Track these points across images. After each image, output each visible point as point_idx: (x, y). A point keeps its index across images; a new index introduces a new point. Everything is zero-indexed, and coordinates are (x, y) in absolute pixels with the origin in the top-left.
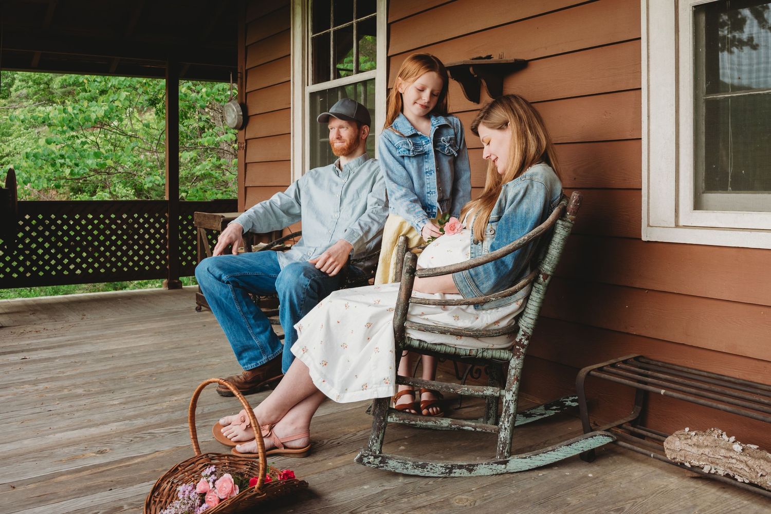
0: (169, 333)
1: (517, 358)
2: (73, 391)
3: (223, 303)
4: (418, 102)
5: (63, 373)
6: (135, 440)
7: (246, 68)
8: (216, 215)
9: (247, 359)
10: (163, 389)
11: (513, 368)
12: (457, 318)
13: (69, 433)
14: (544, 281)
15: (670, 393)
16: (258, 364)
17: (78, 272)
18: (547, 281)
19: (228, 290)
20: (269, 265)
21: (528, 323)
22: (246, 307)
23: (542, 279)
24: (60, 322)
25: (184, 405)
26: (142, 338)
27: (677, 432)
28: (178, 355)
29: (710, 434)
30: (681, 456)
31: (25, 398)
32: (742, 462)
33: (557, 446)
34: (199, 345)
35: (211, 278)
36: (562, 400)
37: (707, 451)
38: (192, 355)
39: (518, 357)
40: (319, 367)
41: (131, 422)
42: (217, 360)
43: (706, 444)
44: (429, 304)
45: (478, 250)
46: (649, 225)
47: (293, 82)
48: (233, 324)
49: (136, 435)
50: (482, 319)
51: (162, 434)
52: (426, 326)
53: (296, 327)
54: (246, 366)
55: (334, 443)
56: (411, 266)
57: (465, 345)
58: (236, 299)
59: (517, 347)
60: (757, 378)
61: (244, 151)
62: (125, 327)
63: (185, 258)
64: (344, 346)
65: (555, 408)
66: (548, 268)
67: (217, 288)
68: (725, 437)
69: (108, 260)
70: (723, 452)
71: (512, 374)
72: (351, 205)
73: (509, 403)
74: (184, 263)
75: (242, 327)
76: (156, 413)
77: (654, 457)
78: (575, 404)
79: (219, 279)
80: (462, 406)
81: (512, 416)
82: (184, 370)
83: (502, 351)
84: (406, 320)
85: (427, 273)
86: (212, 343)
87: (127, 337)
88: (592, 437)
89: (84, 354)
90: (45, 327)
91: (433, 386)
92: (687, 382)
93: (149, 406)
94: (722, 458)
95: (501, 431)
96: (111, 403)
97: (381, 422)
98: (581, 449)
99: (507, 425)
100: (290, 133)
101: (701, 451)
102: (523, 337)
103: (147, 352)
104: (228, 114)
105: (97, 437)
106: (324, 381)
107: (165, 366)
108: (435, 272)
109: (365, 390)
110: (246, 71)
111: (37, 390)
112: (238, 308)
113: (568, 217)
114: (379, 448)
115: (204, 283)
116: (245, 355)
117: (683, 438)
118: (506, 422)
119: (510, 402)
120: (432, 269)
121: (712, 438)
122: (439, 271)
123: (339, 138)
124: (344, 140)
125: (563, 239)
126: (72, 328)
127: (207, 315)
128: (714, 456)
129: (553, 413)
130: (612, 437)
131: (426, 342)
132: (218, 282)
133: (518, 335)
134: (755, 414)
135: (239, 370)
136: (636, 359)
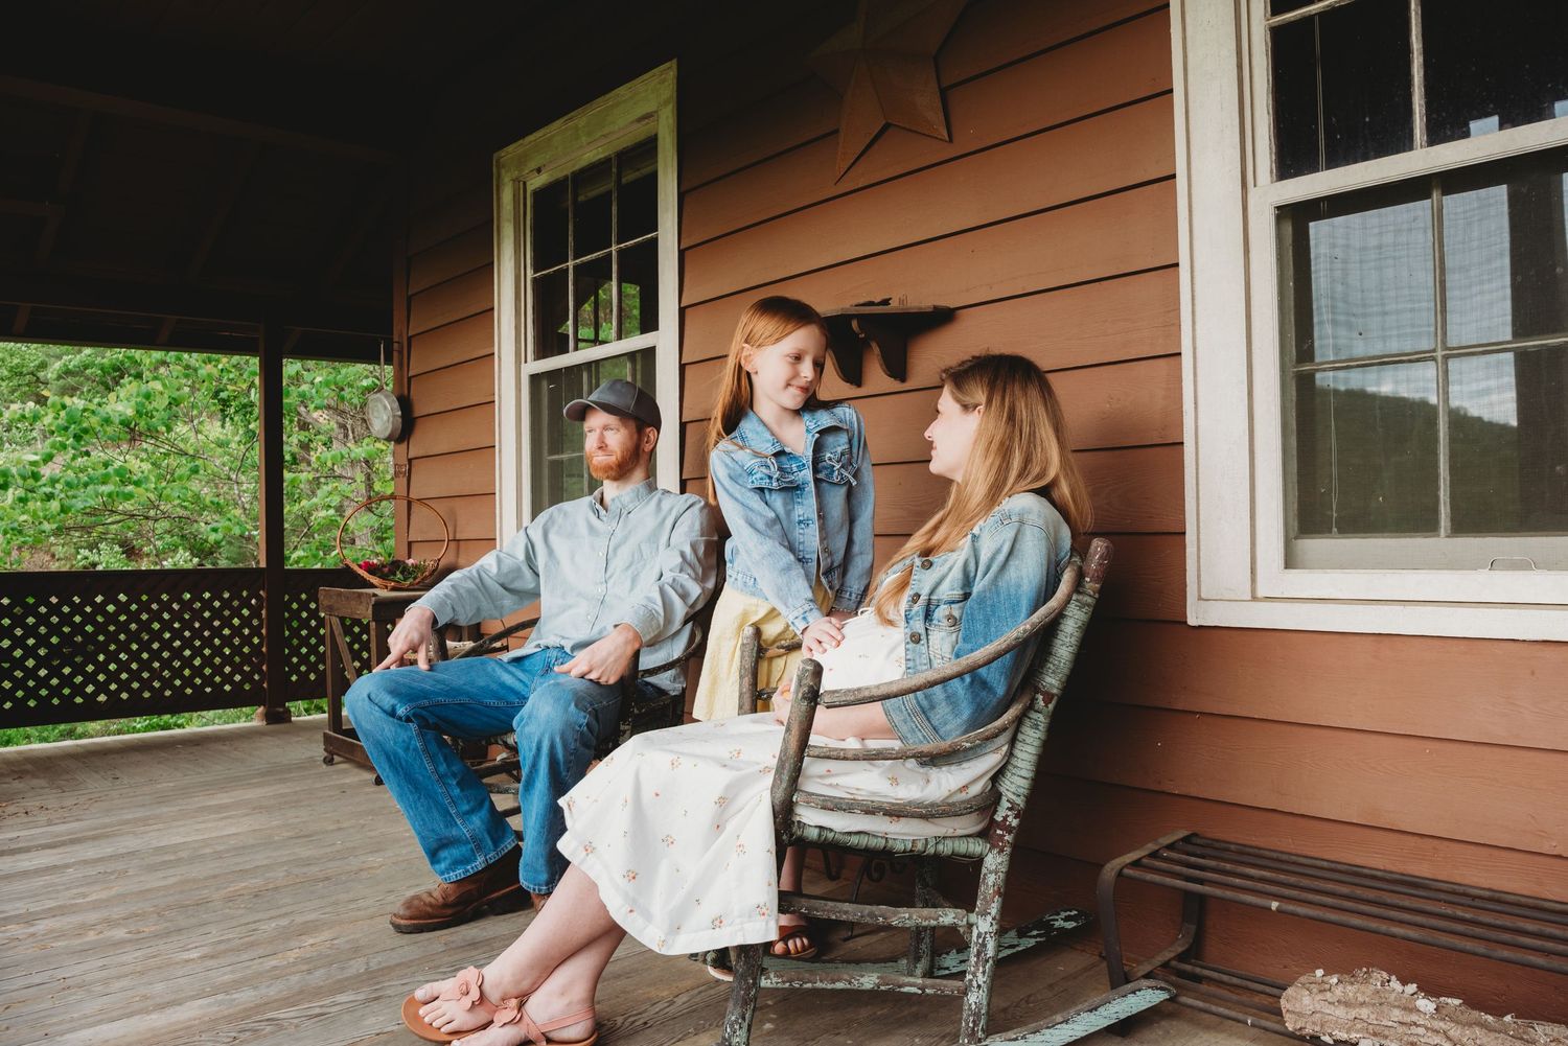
0: (280, 809)
1: (999, 853)
2: (108, 934)
3: (399, 759)
4: (794, 382)
5: (85, 895)
6: (243, 1036)
7: (410, 335)
8: (362, 593)
9: (448, 862)
10: (284, 922)
11: (991, 873)
12: (894, 781)
13: (105, 1027)
14: (1046, 706)
15: (1291, 907)
16: (468, 871)
17: (102, 698)
18: (1051, 706)
19: (409, 733)
20: (482, 684)
21: (1019, 787)
22: (445, 765)
23: (1042, 703)
24: (71, 793)
25: (328, 956)
26: (230, 820)
27: (1302, 979)
28: (305, 852)
29: (1366, 981)
30: (1314, 1023)
31: (10, 953)
32: (1438, 1032)
33: (1072, 1012)
34: (340, 829)
35: (378, 713)
36: (1047, 918)
37: (1364, 1012)
38: (329, 850)
39: (1001, 851)
40: (622, 883)
41: (228, 997)
42: (377, 859)
43: (1360, 999)
44: (845, 759)
45: (921, 654)
46: (1200, 598)
47: (499, 357)
48: (419, 798)
49: (243, 1025)
50: (940, 784)
51: (295, 1021)
52: (837, 800)
53: (562, 802)
54: (446, 876)
55: (637, 1024)
56: (812, 686)
57: (904, 834)
58: (426, 750)
59: (999, 832)
60: (1422, 869)
61: (405, 479)
62: (196, 799)
63: (295, 669)
64: (668, 841)
65: (1035, 933)
66: (1054, 682)
67: (388, 731)
68: (1395, 985)
69: (156, 675)
70: (1397, 1014)
71: (990, 883)
72: (630, 572)
73: (984, 938)
74: (294, 678)
75: (437, 803)
76: (276, 974)
77: (1253, 1025)
78: (1070, 925)
79: (392, 713)
80: (855, 933)
81: (991, 961)
82: (317, 880)
83: (971, 840)
84: (796, 790)
85: (844, 699)
86: (363, 826)
87: (200, 820)
88: (1134, 993)
89: (122, 856)
90: (43, 803)
91: (846, 912)
92: (1305, 882)
93: (261, 960)
94: (1395, 1025)
95: (970, 990)
96: (186, 956)
97: (749, 989)
98: (1115, 1016)
99: (981, 979)
100: (494, 447)
101: (1353, 1013)
102: (1009, 813)
103: (243, 848)
104: (376, 414)
105: (163, 1034)
106: (631, 911)
107: (281, 874)
108: (860, 696)
109: (717, 929)
110: (409, 339)
111: (33, 935)
112: (430, 767)
113: (1087, 586)
114: (744, 1040)
115: (363, 723)
116: (443, 854)
117: (1315, 990)
118: (980, 975)
119: (988, 936)
120: (853, 691)
121: (1372, 988)
122: (867, 694)
123: (602, 447)
124: (612, 451)
125: (1079, 627)
126: (96, 805)
127: (344, 771)
128: (1379, 1023)
129: (1032, 942)
130: (1169, 991)
131: (831, 830)
132: (391, 719)
133: (999, 809)
134: (1469, 945)
135: (431, 882)
136: (1186, 840)
